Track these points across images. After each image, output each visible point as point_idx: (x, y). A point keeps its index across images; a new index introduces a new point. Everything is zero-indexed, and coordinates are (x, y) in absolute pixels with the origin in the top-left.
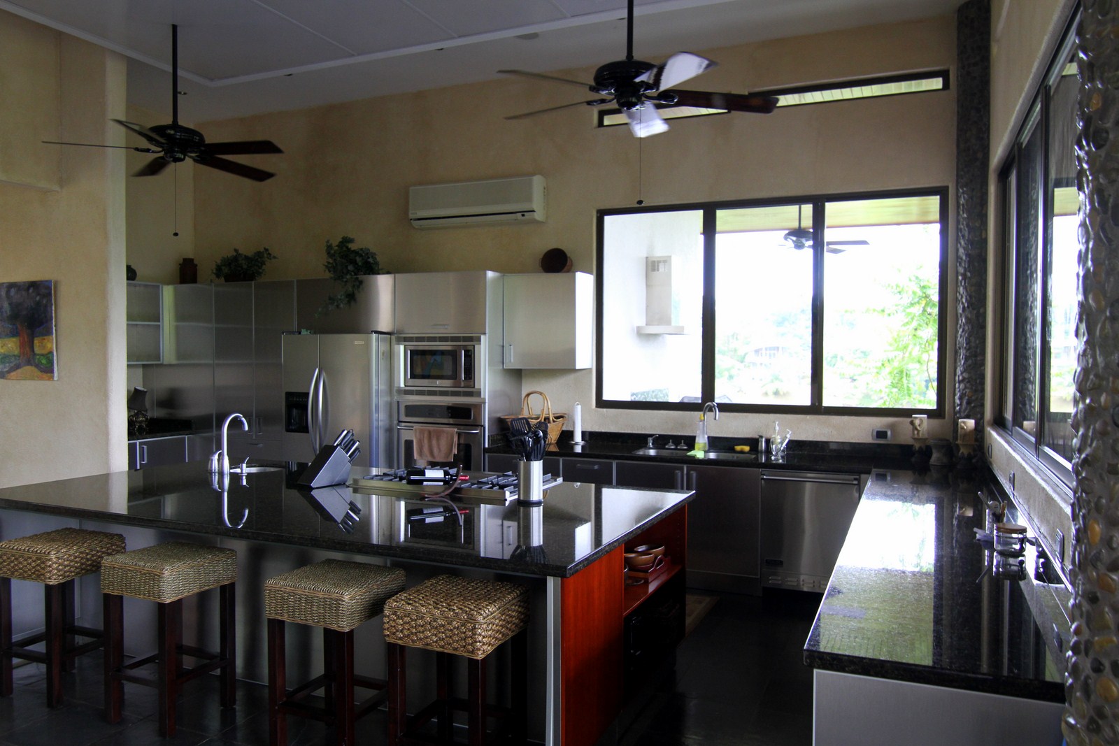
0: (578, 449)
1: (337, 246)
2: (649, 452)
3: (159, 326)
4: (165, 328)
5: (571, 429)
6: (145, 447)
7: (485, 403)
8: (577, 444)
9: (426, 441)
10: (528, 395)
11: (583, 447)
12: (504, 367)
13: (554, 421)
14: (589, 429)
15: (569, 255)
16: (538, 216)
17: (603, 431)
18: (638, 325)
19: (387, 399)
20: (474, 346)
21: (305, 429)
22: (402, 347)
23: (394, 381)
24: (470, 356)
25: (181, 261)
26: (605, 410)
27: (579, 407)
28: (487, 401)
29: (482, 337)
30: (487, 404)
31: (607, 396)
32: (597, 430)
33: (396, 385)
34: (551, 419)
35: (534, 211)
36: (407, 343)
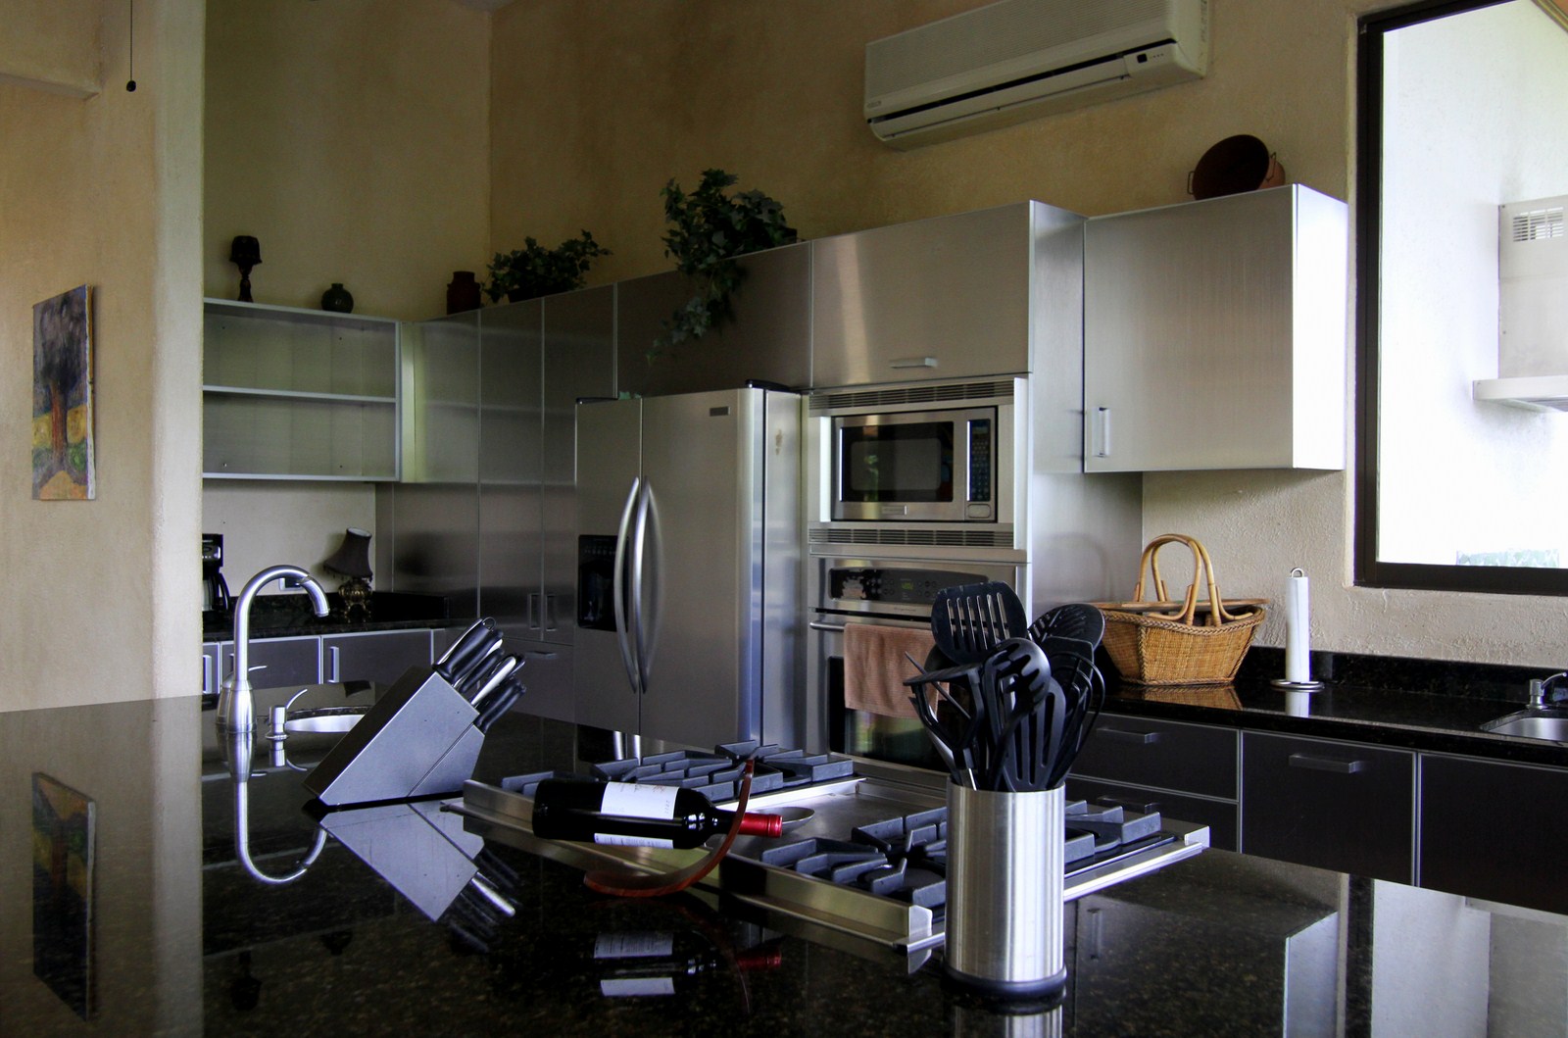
0: (1300, 706)
1: (693, 194)
2: (1533, 728)
3: (393, 404)
4: (404, 407)
5: (1279, 645)
6: (336, 649)
7: (1023, 564)
8: (1295, 687)
9: (872, 663)
10: (1155, 545)
11: (1315, 701)
12: (1086, 471)
13: (1224, 620)
14: (1334, 645)
15: (1271, 150)
16: (1186, 54)
17: (1378, 652)
18: (1477, 379)
19: (792, 553)
20: (996, 407)
21: (607, 623)
22: (825, 424)
23: (806, 507)
24: (986, 436)
25: (450, 279)
26: (1383, 592)
27: (1303, 582)
28: (1029, 559)
29: (1018, 382)
30: (1029, 568)
31: (1389, 552)
32: (1359, 651)
33: (810, 516)
34: (1217, 614)
35: (1171, 41)
36: (835, 412)
